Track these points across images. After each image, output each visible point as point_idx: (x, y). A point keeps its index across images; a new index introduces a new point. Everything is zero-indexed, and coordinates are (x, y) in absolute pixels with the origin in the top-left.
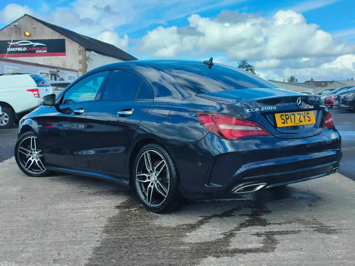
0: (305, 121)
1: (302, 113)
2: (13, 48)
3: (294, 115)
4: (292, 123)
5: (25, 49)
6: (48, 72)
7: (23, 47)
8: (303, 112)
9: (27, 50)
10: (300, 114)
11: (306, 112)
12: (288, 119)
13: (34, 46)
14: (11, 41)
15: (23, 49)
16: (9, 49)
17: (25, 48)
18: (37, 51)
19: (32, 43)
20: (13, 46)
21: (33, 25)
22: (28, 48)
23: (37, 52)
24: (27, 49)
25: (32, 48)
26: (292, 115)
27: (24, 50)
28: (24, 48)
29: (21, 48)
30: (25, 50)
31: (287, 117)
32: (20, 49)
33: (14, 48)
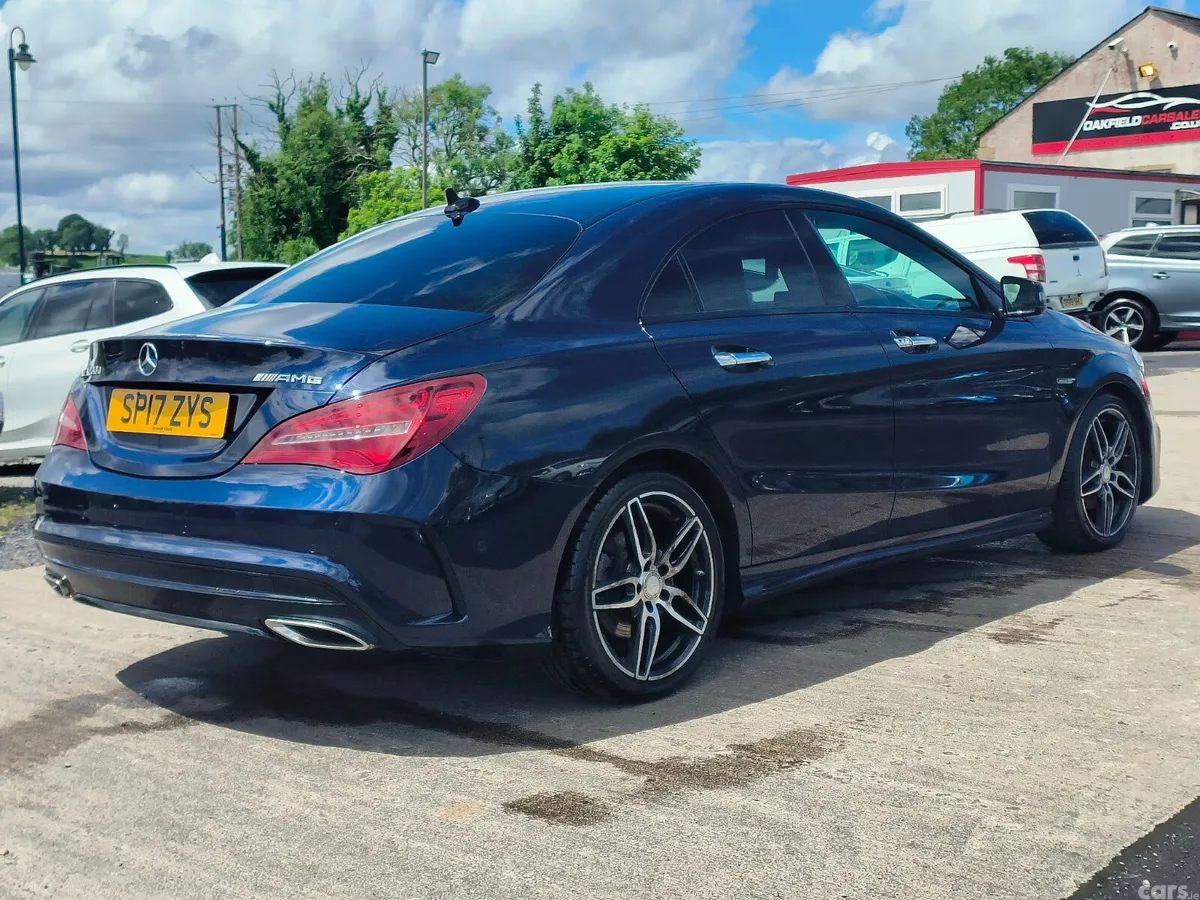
0: (189, 425)
1: (190, 397)
2: (1102, 121)
3: (163, 398)
4: (147, 423)
5: (1137, 121)
6: (1172, 196)
7: (1131, 113)
8: (193, 394)
9: (1146, 123)
10: (182, 399)
11: (204, 395)
12: (142, 408)
13: (1165, 108)
14: (1093, 98)
15: (1130, 121)
16: (1087, 125)
17: (1139, 118)
18: (1174, 124)
19: (1160, 100)
20: (1099, 115)
21: (1169, 40)
22: (1148, 116)
23: (1174, 127)
24: (1146, 119)
25: (1161, 115)
26: (158, 397)
27: (1134, 124)
28: (1134, 118)
29: (1124, 118)
30: (1138, 124)
31: (141, 403)
32: (1120, 123)
33: (1105, 119)
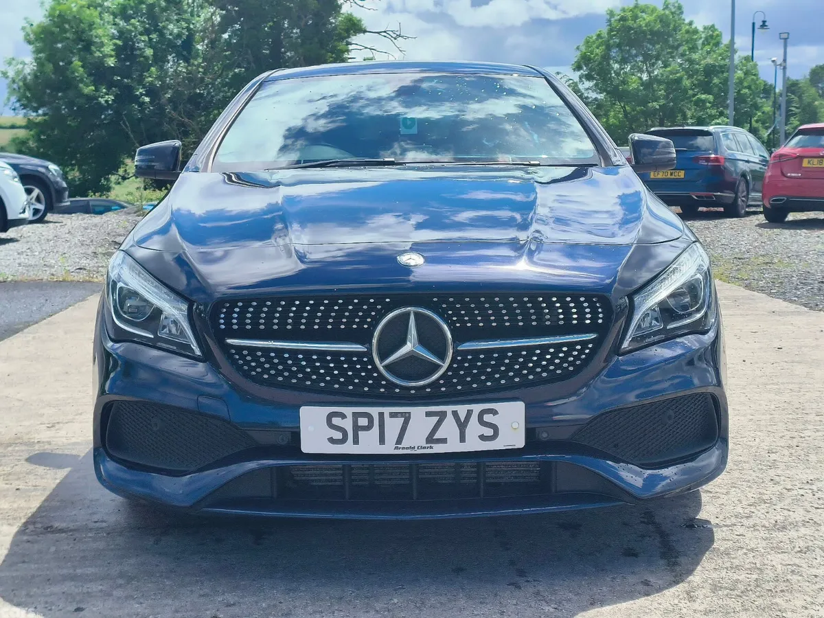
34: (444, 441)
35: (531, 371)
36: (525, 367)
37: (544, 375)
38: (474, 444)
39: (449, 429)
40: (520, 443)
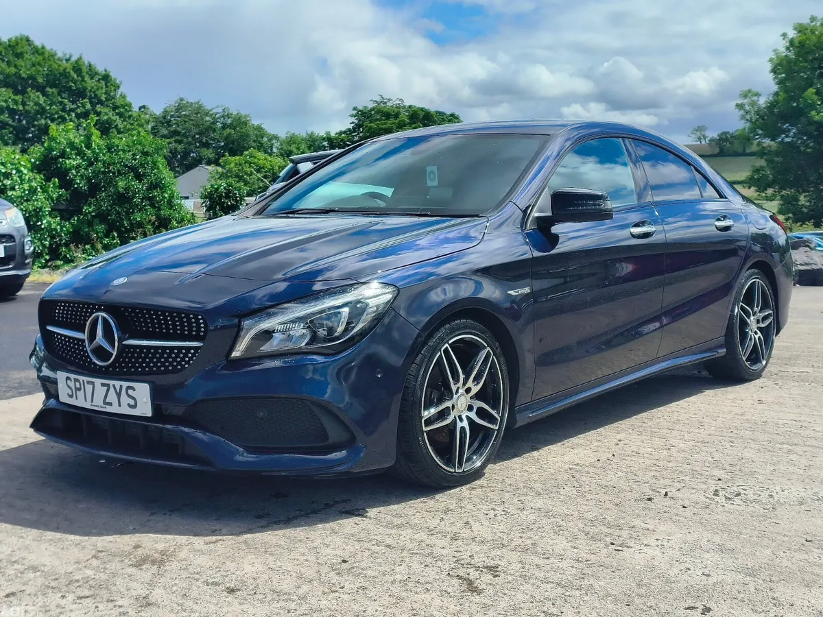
34: (110, 404)
35: (171, 364)
36: (167, 361)
37: (170, 368)
38: (125, 410)
39: (112, 397)
40: (149, 414)
